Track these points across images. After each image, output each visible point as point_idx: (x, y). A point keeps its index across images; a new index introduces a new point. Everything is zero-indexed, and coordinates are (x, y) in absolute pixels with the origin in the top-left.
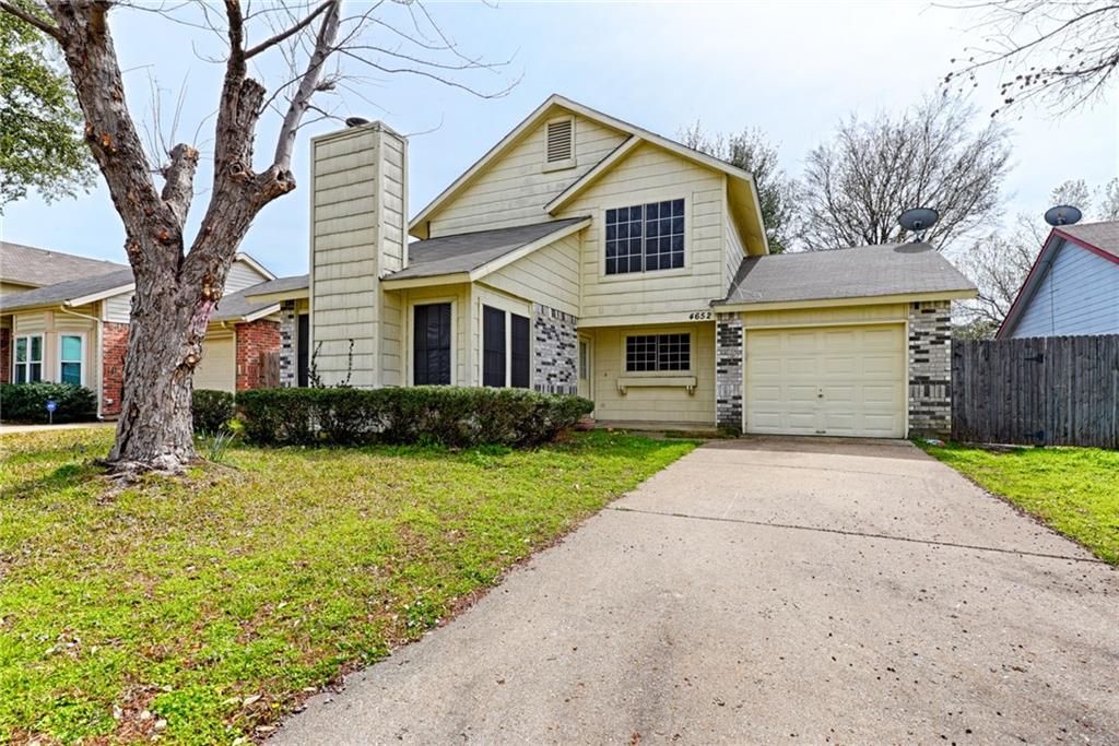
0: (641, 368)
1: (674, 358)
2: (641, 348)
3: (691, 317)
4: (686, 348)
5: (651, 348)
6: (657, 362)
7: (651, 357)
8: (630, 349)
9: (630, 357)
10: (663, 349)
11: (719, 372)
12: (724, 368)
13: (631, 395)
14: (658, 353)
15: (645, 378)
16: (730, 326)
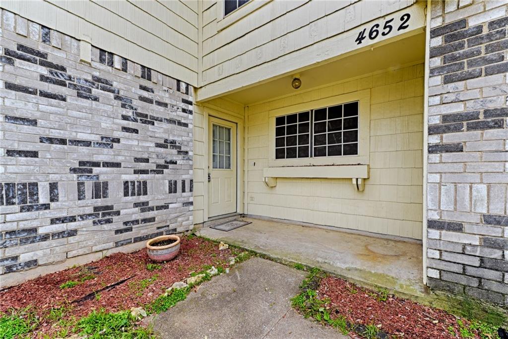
0: (292, 154)
1: (334, 138)
2: (292, 130)
3: (360, 39)
4: (354, 123)
5: (304, 128)
6: (311, 145)
7: (304, 139)
8: (279, 132)
9: (279, 142)
10: (320, 128)
11: (433, 149)
12: (449, 138)
13: (281, 187)
14: (312, 133)
15: (297, 166)
16: (472, 23)
